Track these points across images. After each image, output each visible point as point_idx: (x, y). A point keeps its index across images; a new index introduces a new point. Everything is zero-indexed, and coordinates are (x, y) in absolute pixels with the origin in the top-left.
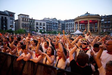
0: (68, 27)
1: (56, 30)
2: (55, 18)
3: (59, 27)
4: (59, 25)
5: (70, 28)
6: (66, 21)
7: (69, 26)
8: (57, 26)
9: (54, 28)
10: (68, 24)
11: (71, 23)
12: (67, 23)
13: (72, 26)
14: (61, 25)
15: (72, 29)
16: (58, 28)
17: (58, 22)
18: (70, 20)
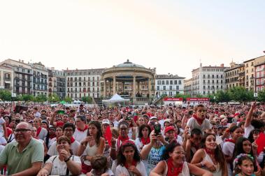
0: (72, 85)
1: (44, 93)
2: (40, 64)
3: (50, 85)
4: (50, 80)
5: (78, 89)
6: (68, 72)
7: (74, 84)
8: (46, 83)
9: (36, 86)
10: (74, 79)
11: (80, 78)
12: (70, 77)
13: (82, 83)
14: (55, 81)
15: (82, 90)
16: (48, 87)
17: (47, 74)
18: (77, 70)
